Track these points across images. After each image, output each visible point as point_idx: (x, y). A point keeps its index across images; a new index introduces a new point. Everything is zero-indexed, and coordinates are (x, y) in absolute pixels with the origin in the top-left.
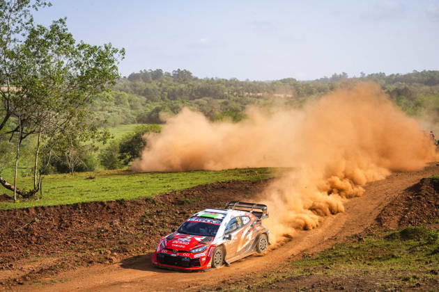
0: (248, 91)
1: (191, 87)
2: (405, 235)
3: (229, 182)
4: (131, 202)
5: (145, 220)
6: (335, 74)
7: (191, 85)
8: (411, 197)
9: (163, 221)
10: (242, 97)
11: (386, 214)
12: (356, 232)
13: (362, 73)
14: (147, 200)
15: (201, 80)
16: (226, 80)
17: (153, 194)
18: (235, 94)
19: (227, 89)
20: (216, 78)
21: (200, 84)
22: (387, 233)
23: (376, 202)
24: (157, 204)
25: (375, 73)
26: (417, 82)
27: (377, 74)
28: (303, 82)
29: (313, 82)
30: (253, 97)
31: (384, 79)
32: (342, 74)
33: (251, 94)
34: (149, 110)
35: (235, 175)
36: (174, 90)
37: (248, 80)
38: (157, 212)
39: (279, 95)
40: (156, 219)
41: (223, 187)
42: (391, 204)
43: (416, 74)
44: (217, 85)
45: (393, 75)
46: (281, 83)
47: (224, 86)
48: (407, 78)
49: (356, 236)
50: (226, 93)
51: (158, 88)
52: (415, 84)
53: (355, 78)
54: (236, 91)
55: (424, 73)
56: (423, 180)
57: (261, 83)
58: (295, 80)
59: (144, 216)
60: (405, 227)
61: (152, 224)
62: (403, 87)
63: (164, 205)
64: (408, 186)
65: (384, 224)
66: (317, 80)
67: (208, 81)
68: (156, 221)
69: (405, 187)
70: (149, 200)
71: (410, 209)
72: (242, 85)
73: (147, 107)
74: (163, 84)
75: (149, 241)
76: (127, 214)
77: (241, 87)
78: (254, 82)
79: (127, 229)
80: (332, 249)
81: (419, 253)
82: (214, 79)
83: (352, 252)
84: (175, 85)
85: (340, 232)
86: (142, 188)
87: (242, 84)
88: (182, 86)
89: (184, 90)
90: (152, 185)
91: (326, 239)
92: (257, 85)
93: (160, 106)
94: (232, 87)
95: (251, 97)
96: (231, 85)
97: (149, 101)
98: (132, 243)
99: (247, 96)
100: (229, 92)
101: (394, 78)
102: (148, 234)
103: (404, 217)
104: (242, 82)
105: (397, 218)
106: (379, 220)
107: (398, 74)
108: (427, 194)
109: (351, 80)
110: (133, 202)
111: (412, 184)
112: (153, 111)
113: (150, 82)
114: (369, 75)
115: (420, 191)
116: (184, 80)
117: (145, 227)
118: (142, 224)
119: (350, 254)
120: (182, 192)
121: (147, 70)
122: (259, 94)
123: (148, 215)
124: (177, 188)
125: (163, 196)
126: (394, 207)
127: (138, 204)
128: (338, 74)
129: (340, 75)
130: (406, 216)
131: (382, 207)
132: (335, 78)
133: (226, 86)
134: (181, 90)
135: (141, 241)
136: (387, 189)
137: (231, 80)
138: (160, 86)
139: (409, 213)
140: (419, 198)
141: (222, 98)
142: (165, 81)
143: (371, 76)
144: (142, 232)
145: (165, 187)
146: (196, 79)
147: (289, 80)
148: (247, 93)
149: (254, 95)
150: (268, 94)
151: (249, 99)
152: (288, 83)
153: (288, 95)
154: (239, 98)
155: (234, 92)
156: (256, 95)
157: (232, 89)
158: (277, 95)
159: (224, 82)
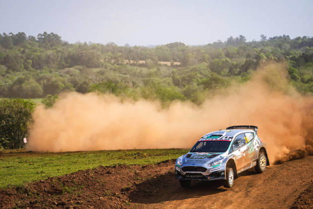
0: (127, 58)
6: (231, 38)
10: (122, 65)
13: (262, 36)
16: (102, 46)
18: (113, 61)
19: (103, 56)
21: (70, 49)
28: (194, 47)
29: (205, 47)
30: (134, 65)
31: (289, 43)
32: (239, 37)
33: (132, 62)
34: (10, 82)
36: (39, 58)
37: (127, 45)
39: (165, 63)
44: (91, 51)
46: (167, 48)
47: (99, 53)
50: (102, 61)
53: (254, 42)
54: (115, 58)
57: (144, 49)
58: (183, 45)
66: (209, 45)
67: (80, 46)
72: (121, 51)
74: (27, 50)
77: (120, 54)
78: (135, 47)
82: (88, 43)
84: (41, 52)
87: (121, 50)
92: (139, 50)
93: (23, 77)
94: (110, 53)
95: (131, 65)
96: (108, 51)
97: (10, 71)
99: (127, 64)
100: (105, 60)
101: (300, 41)
104: (121, 48)
112: (15, 83)
114: (271, 38)
116: (51, 46)
122: (141, 62)
128: (234, 37)
129: (237, 39)
132: (230, 41)
133: (103, 52)
134: (49, 57)
137: (108, 46)
141: (97, 66)
146: (66, 44)
147: (176, 44)
148: (127, 61)
149: (135, 63)
150: (152, 62)
151: (129, 67)
152: (175, 49)
153: (175, 63)
154: (117, 66)
155: (112, 59)
156: (138, 63)
157: (109, 56)
158: (162, 63)
159: (100, 47)
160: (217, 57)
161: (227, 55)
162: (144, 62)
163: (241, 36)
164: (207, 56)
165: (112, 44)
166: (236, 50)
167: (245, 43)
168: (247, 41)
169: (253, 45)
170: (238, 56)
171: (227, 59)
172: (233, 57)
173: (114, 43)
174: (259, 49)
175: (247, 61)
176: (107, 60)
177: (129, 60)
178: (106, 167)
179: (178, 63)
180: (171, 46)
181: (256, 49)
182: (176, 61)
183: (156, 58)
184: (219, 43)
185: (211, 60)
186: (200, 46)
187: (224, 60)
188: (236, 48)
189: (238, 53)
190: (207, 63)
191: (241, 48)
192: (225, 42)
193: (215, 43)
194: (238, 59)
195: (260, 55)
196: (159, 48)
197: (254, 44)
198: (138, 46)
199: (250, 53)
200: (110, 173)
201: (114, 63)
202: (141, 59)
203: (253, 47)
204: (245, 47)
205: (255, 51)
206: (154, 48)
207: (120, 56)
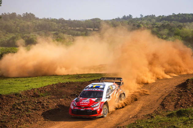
0: (70, 26)
1: (34, 24)
2: (180, 114)
3: (67, 83)
4: (6, 96)
5: (15, 107)
6: (125, 16)
7: (34, 23)
8: (181, 91)
9: (27, 108)
10: (67, 30)
11: (167, 101)
12: (149, 112)
13: (141, 15)
14: (16, 94)
15: (41, 19)
16: (57, 20)
17: (20, 91)
18: (62, 28)
19: (57, 25)
20: (50, 18)
21: (40, 22)
22: (168, 113)
23: (160, 94)
24: (23, 97)
25: (149, 15)
26: (175, 21)
27: (150, 16)
29: (111, 20)
31: (155, 19)
32: (129, 16)
33: (72, 28)
34: (8, 39)
35: (69, 79)
36: (23, 26)
38: (23, 102)
39: (90, 29)
40: (23, 106)
41: (64, 86)
42: (169, 95)
43: (174, 15)
44: (51, 22)
45: (160, 16)
46: (91, 21)
47: (55, 23)
48: (169, 18)
49: (149, 115)
50: (57, 28)
51: (13, 24)
52: (174, 21)
53: (137, 18)
55: (179, 15)
56: (188, 80)
57: (79, 21)
58: (100, 19)
59: (15, 105)
60: (179, 110)
61: (20, 110)
62: (167, 23)
63: (27, 97)
64: (179, 84)
65: (166, 108)
66: (113, 19)
67: (45, 20)
68: (23, 108)
69: (177, 85)
70: (18, 94)
71: (181, 97)
72: (67, 23)
73: (7, 36)
74: (17, 22)
75: (20, 120)
76: (4, 104)
77: (66, 24)
78: (74, 21)
79: (5, 113)
80: (135, 123)
81: (189, 125)
82: (49, 18)
83: (148, 125)
84: (24, 23)
85: (139, 113)
86: (12, 87)
88: (29, 23)
89: (30, 25)
90: (17, 85)
91: (131, 117)
92: (76, 22)
93: (15, 36)
94: (60, 24)
95: (72, 30)
96: (59, 22)
97: (8, 33)
98: (9, 121)
99: (70, 29)
100: (58, 27)
101: (161, 18)
102: (18, 116)
103: (178, 103)
104: (67, 21)
105: (173, 103)
106: (163, 105)
107: (163, 16)
108: (191, 89)
109: (135, 19)
110: (7, 96)
111: (181, 83)
112: (11, 39)
113: (8, 21)
114: (145, 16)
115: (187, 86)
116: (30, 20)
117: (16, 111)
118: (14, 110)
119: (147, 126)
120: (38, 89)
121: (6, 13)
122: (77, 28)
123: (17, 104)
124: (34, 87)
125: (27, 92)
126: (171, 97)
127: (10, 97)
128: (126, 16)
129: (128, 16)
130: (179, 102)
131: (164, 97)
132: (124, 18)
133: (57, 23)
134: (28, 26)
135: (15, 120)
136: (166, 86)
137: (60, 20)
138: (15, 23)
139: (180, 101)
140: (186, 91)
141: (54, 31)
142: (18, 20)
143: (147, 17)
144: (14, 114)
145: (26, 86)
146: (38, 19)
147: (96, 19)
148: (70, 28)
149: (74, 29)
150: (83, 28)
151: (71, 31)
153: (95, 29)
154: (65, 31)
155: (62, 27)
156: (76, 29)
157: (60, 25)
158: (89, 29)
159: (56, 20)
162: (79, 28)
163: (130, 15)
165: (62, 19)
168: (132, 18)
174: (139, 22)
179: (97, 29)
180: (93, 20)
183: (85, 26)
184: (118, 19)
186: (108, 20)
188: (127, 21)
189: (128, 24)
191: (130, 21)
192: (122, 18)
193: (116, 19)
195: (140, 25)
196: (86, 21)
197: (137, 19)
198: (76, 20)
199: (135, 24)
201: (63, 29)
202: (77, 27)
203: (136, 21)
204: (132, 21)
205: (137, 23)
206: (84, 21)
207: (66, 25)
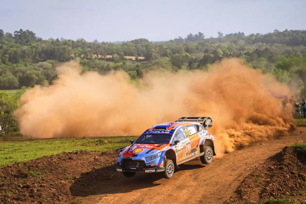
0: (96, 53)
1: (34, 50)
3: (76, 153)
6: (191, 35)
7: (34, 47)
10: (90, 59)
11: (246, 186)
13: (219, 33)
15: (45, 41)
16: (73, 42)
18: (82, 56)
19: (73, 51)
20: (62, 39)
21: (44, 45)
25: (234, 33)
26: (278, 43)
27: (236, 34)
28: (157, 43)
29: (166, 43)
30: (102, 59)
31: (243, 39)
32: (198, 34)
36: (16, 53)
37: (96, 41)
39: (130, 57)
41: (70, 158)
43: (277, 34)
44: (63, 47)
45: (252, 35)
46: (132, 44)
47: (70, 48)
50: (72, 55)
52: (276, 44)
54: (84, 53)
55: (285, 33)
56: (285, 149)
57: (111, 45)
58: (147, 41)
60: (266, 200)
62: (264, 48)
64: (270, 156)
65: (245, 197)
66: (171, 41)
67: (53, 42)
71: (272, 180)
72: (90, 47)
74: (4, 46)
77: (89, 49)
78: (103, 43)
82: (60, 39)
84: (17, 47)
87: (90, 45)
88: (25, 48)
89: (27, 52)
92: (106, 46)
94: (80, 49)
95: (99, 59)
96: (78, 46)
99: (96, 58)
101: (254, 38)
103: (265, 189)
104: (90, 43)
105: (258, 190)
106: (239, 193)
107: (258, 34)
108: (289, 164)
109: (208, 40)
114: (227, 35)
115: (284, 160)
116: (27, 42)
120: (25, 163)
122: (108, 57)
128: (194, 34)
129: (196, 35)
132: (190, 38)
133: (73, 47)
134: (24, 52)
137: (78, 42)
138: (1, 48)
139: (270, 185)
142: (7, 42)
145: (6, 158)
146: (40, 40)
147: (141, 40)
148: (96, 55)
149: (103, 57)
150: (118, 56)
151: (97, 61)
152: (139, 44)
153: (139, 58)
154: (87, 60)
155: (81, 54)
156: (106, 57)
157: (79, 51)
158: (128, 57)
159: (71, 43)
160: (178, 52)
161: (187, 50)
162: (111, 56)
163: (200, 33)
164: (169, 51)
165: (82, 41)
166: (195, 46)
167: (204, 39)
168: (205, 38)
169: (210, 42)
170: (197, 51)
171: (187, 54)
172: (192, 52)
173: (83, 39)
174: (216, 45)
175: (205, 55)
176: (77, 55)
177: (97, 55)
178: (69, 153)
179: (142, 58)
180: (136, 42)
181: (213, 45)
182: (140, 56)
183: (122, 53)
184: (179, 39)
185: (172, 55)
186: (162, 42)
187: (184, 54)
188: (195, 44)
189: (197, 48)
190: (168, 57)
191: (200, 44)
192: (185, 38)
193: (176, 40)
194: (196, 54)
195: (217, 50)
196: (124, 44)
197: (212, 40)
198: (105, 42)
199: (208, 48)
200: (72, 159)
201: (84, 57)
202: (108, 54)
203: (211, 43)
204: (203, 43)
205: (212, 46)
206: (121, 44)
207: (89, 51)
